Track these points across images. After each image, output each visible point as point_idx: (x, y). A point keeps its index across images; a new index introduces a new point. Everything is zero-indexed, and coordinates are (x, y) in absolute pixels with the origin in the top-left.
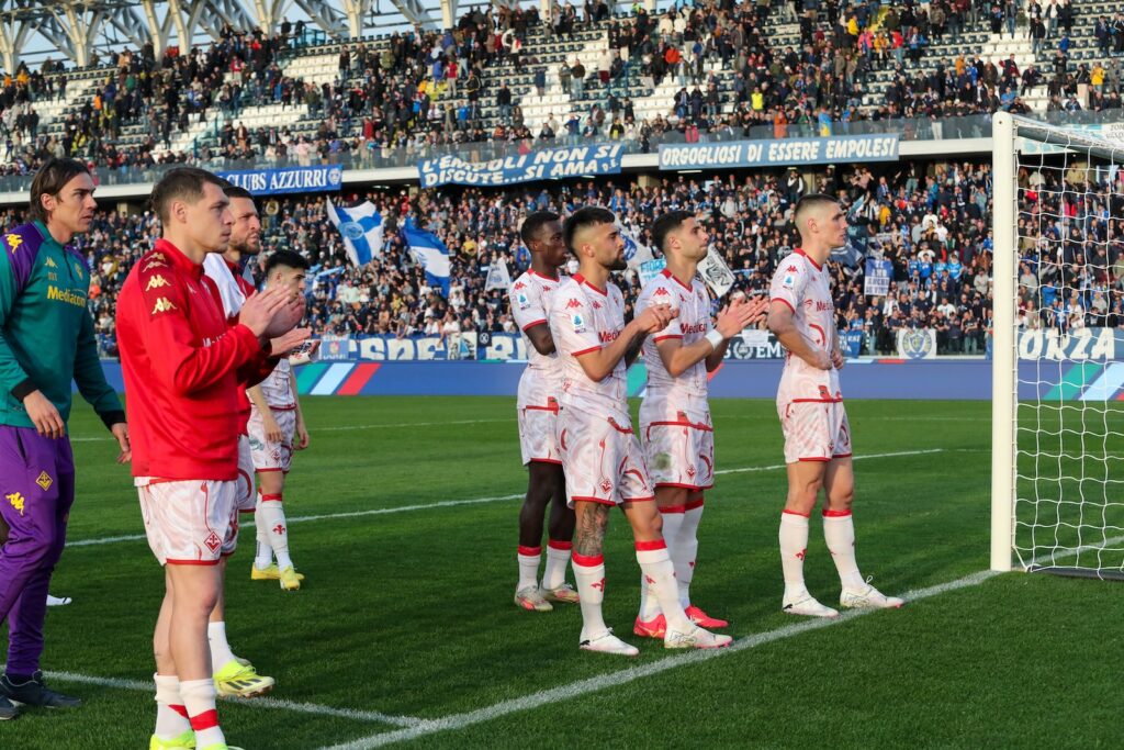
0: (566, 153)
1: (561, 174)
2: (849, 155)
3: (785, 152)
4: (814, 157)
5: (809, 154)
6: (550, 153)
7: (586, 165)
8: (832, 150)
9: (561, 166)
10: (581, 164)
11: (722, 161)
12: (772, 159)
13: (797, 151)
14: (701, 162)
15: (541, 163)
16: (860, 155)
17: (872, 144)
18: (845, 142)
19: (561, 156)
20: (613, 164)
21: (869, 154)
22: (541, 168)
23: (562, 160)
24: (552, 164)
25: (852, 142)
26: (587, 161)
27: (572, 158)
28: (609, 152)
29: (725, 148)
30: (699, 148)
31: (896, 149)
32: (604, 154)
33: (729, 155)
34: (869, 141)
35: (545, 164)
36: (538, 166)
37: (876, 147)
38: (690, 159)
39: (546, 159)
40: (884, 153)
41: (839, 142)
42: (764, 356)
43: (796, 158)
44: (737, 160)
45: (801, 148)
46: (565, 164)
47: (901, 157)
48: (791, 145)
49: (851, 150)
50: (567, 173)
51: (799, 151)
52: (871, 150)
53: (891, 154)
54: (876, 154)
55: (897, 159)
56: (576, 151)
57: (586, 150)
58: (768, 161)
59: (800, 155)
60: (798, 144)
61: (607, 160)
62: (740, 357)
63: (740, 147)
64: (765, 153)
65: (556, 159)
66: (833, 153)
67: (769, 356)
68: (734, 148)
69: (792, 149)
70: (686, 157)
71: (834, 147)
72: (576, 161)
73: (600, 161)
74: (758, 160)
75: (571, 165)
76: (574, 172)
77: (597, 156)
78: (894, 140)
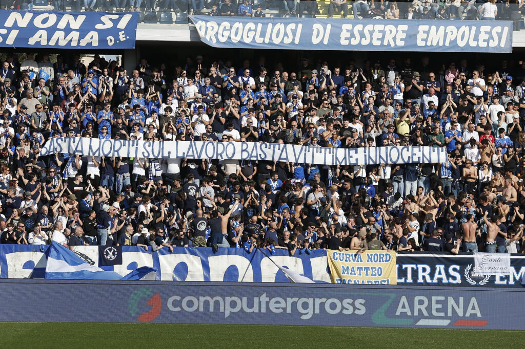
0: (53, 18)
1: (44, 43)
2: (447, 44)
3: (362, 35)
4: (401, 43)
5: (394, 39)
6: (29, 16)
7: (82, 37)
8: (425, 36)
9: (44, 33)
10: (75, 35)
11: (277, 41)
12: (344, 42)
13: (378, 35)
14: (248, 41)
15: (15, 26)
16: (461, 44)
17: (478, 33)
18: (442, 28)
19: (45, 21)
20: (122, 38)
21: (473, 44)
22: (14, 34)
23: (46, 26)
24: (31, 29)
25: (451, 28)
26: (83, 31)
27: (62, 25)
28: (116, 22)
29: (280, 26)
30: (245, 24)
31: (510, 39)
32: (109, 25)
33: (286, 34)
34: (474, 28)
35: (20, 29)
36: (9, 30)
37: (483, 36)
38: (233, 36)
39: (23, 23)
40: (493, 44)
41: (434, 28)
42: (505, 282)
43: (377, 43)
44: (297, 42)
45: (384, 32)
46: (51, 31)
47: (515, 49)
48: (369, 27)
49: (450, 37)
50: (52, 43)
51: (380, 35)
52: (476, 39)
53: (502, 45)
54: (483, 44)
55: (509, 51)
56: (67, 19)
57: (81, 18)
58: (340, 45)
59: (382, 39)
60: (381, 27)
61: (114, 31)
62: (474, 283)
63: (300, 26)
64: (335, 36)
65: (37, 22)
66: (426, 40)
67: (512, 282)
68: (292, 26)
69: (371, 33)
70: (226, 34)
71: (428, 33)
72: (68, 30)
73: (103, 34)
74: (326, 42)
75: (59, 35)
76: (63, 43)
77: (99, 26)
78: (506, 29)
